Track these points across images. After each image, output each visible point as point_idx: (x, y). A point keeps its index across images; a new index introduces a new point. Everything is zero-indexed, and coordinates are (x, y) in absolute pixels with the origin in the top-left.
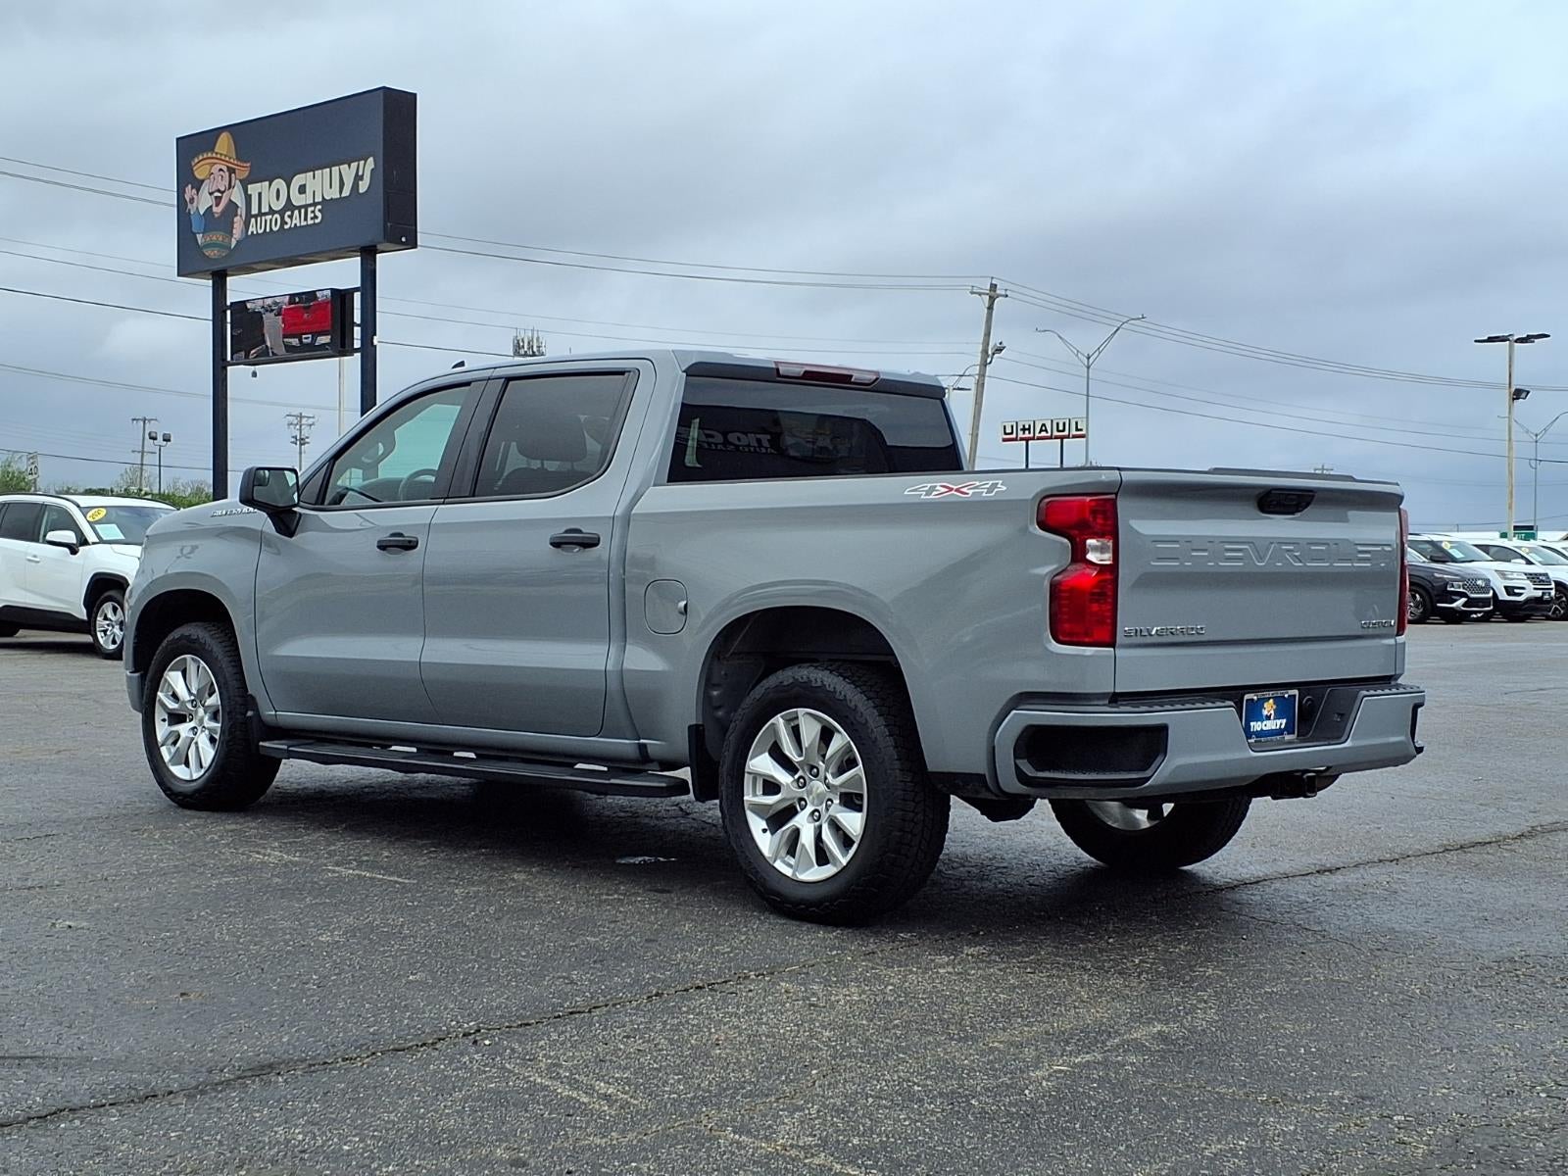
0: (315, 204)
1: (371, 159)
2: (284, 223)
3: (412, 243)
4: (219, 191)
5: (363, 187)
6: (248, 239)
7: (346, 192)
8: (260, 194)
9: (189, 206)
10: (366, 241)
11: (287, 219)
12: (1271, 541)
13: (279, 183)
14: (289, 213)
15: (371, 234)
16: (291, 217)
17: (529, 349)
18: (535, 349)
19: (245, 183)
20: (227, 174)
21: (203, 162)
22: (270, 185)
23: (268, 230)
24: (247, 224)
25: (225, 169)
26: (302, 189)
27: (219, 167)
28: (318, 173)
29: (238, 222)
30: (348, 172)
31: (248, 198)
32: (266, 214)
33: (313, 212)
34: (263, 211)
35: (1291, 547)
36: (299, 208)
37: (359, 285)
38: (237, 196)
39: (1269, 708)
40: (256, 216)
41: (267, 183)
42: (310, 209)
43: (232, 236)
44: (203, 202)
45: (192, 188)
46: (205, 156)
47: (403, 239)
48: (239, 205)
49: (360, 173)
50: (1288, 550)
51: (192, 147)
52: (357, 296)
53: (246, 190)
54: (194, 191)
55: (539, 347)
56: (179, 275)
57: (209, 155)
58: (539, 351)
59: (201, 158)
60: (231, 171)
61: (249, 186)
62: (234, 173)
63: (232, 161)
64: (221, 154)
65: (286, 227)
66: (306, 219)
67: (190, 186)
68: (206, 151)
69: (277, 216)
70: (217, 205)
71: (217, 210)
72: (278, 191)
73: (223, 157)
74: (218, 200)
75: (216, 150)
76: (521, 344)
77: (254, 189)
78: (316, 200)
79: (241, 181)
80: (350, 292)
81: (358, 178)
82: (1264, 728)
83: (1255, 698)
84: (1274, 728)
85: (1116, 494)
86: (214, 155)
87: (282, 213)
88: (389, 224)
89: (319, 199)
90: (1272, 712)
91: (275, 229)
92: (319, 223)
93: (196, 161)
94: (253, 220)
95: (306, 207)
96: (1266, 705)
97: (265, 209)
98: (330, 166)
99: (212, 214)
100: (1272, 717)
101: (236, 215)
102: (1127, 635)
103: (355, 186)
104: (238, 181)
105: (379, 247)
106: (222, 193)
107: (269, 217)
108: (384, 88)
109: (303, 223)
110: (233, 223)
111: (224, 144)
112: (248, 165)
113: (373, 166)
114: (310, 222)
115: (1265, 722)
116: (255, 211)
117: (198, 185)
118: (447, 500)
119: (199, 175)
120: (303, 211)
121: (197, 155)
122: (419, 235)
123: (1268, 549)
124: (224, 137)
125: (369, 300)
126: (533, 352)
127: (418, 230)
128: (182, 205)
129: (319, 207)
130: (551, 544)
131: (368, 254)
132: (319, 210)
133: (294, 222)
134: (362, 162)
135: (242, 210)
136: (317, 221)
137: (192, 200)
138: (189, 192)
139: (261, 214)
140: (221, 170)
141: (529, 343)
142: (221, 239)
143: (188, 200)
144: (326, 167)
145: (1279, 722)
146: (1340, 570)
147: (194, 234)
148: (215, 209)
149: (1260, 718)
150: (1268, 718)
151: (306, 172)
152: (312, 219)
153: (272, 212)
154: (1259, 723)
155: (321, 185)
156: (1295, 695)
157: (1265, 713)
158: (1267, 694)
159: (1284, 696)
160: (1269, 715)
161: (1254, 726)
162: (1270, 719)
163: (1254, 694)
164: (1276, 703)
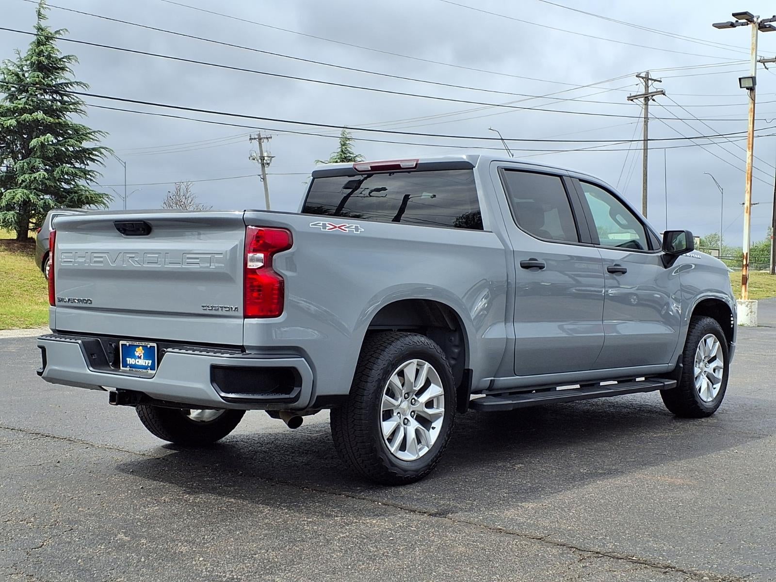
12: (120, 252)
35: (133, 255)
39: (139, 352)
50: (130, 258)
82: (137, 363)
83: (128, 344)
84: (144, 364)
85: (56, 229)
90: (142, 354)
96: (137, 350)
100: (142, 357)
102: (59, 300)
115: (137, 360)
123: (118, 256)
145: (147, 361)
149: (133, 356)
150: (140, 358)
154: (133, 360)
156: (154, 347)
157: (137, 354)
158: (137, 343)
159: (147, 346)
160: (140, 356)
161: (130, 361)
162: (141, 359)
163: (126, 342)
164: (143, 350)
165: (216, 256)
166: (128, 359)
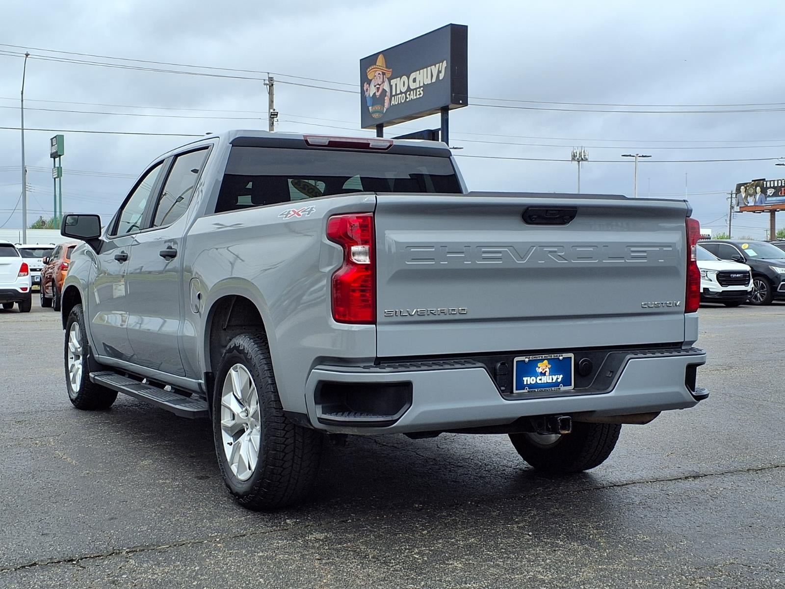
0: (420, 87)
1: (445, 62)
2: (406, 98)
3: (465, 104)
4: (378, 84)
5: (441, 76)
6: (391, 107)
7: (434, 80)
8: (396, 84)
9: (366, 93)
10: (442, 104)
11: (408, 96)
12: (533, 245)
13: (405, 78)
14: (408, 93)
15: (445, 100)
16: (409, 95)
17: (579, 157)
18: (583, 157)
19: (389, 80)
20: (382, 76)
21: (371, 71)
22: (400, 79)
23: (400, 102)
24: (390, 100)
25: (381, 73)
26: (414, 80)
27: (378, 72)
28: (421, 71)
29: (387, 99)
30: (434, 69)
31: (391, 86)
32: (399, 94)
33: (419, 91)
34: (398, 93)
35: (556, 249)
36: (413, 90)
37: (440, 127)
38: (386, 86)
39: (543, 367)
40: (394, 96)
41: (399, 78)
42: (418, 90)
43: (384, 106)
44: (372, 90)
45: (367, 84)
46: (372, 67)
47: (461, 102)
48: (387, 90)
49: (440, 70)
50: (550, 252)
51: (367, 63)
52: (440, 132)
53: (390, 83)
54: (368, 85)
55: (585, 156)
56: (362, 128)
57: (374, 67)
58: (585, 158)
59: (371, 68)
60: (384, 74)
61: (391, 81)
62: (385, 75)
63: (384, 69)
64: (379, 66)
65: (408, 100)
66: (416, 95)
67: (366, 83)
68: (373, 65)
69: (403, 95)
70: (378, 92)
71: (378, 94)
72: (404, 82)
73: (380, 67)
74: (378, 89)
75: (377, 64)
76: (576, 155)
77: (393, 82)
78: (421, 85)
79: (388, 78)
80: (437, 131)
81: (439, 72)
82: (539, 382)
84: (550, 381)
85: (374, 213)
86: (376, 67)
87: (405, 93)
88: (453, 95)
89: (422, 85)
90: (547, 370)
91: (403, 101)
92: (422, 97)
93: (369, 70)
94: (393, 98)
95: (416, 89)
97: (398, 92)
98: (427, 67)
99: (376, 96)
100: (547, 374)
101: (386, 96)
102: (388, 315)
103: (438, 76)
104: (386, 79)
105: (450, 107)
106: (380, 85)
107: (400, 96)
108: (451, 24)
109: (415, 97)
110: (384, 100)
111: (380, 60)
112: (391, 70)
113: (446, 65)
114: (418, 96)
115: (539, 378)
116: (394, 93)
117: (369, 83)
118: (142, 231)
119: (370, 78)
120: (415, 91)
121: (368, 67)
122: (469, 99)
123: (528, 251)
124: (381, 57)
125: (445, 134)
126: (582, 159)
127: (469, 96)
128: (363, 92)
129: (422, 89)
130: (161, 255)
131: (445, 110)
132: (422, 90)
133: (411, 97)
134: (441, 64)
135: (388, 94)
136: (421, 96)
137: (367, 90)
138: (366, 86)
139: (396, 94)
140: (379, 74)
141: (580, 154)
142: (379, 108)
143: (365, 90)
144: (424, 68)
145: (555, 378)
146: (607, 265)
147: (368, 107)
148: (377, 94)
151: (416, 71)
152: (419, 95)
153: (401, 93)
154: (533, 378)
155: (423, 77)
156: (571, 358)
157: (539, 370)
158: (539, 357)
159: (559, 358)
160: (543, 372)
161: (528, 380)
162: (545, 375)
163: (524, 357)
164: (549, 364)
165: (665, 249)
166: (525, 379)
